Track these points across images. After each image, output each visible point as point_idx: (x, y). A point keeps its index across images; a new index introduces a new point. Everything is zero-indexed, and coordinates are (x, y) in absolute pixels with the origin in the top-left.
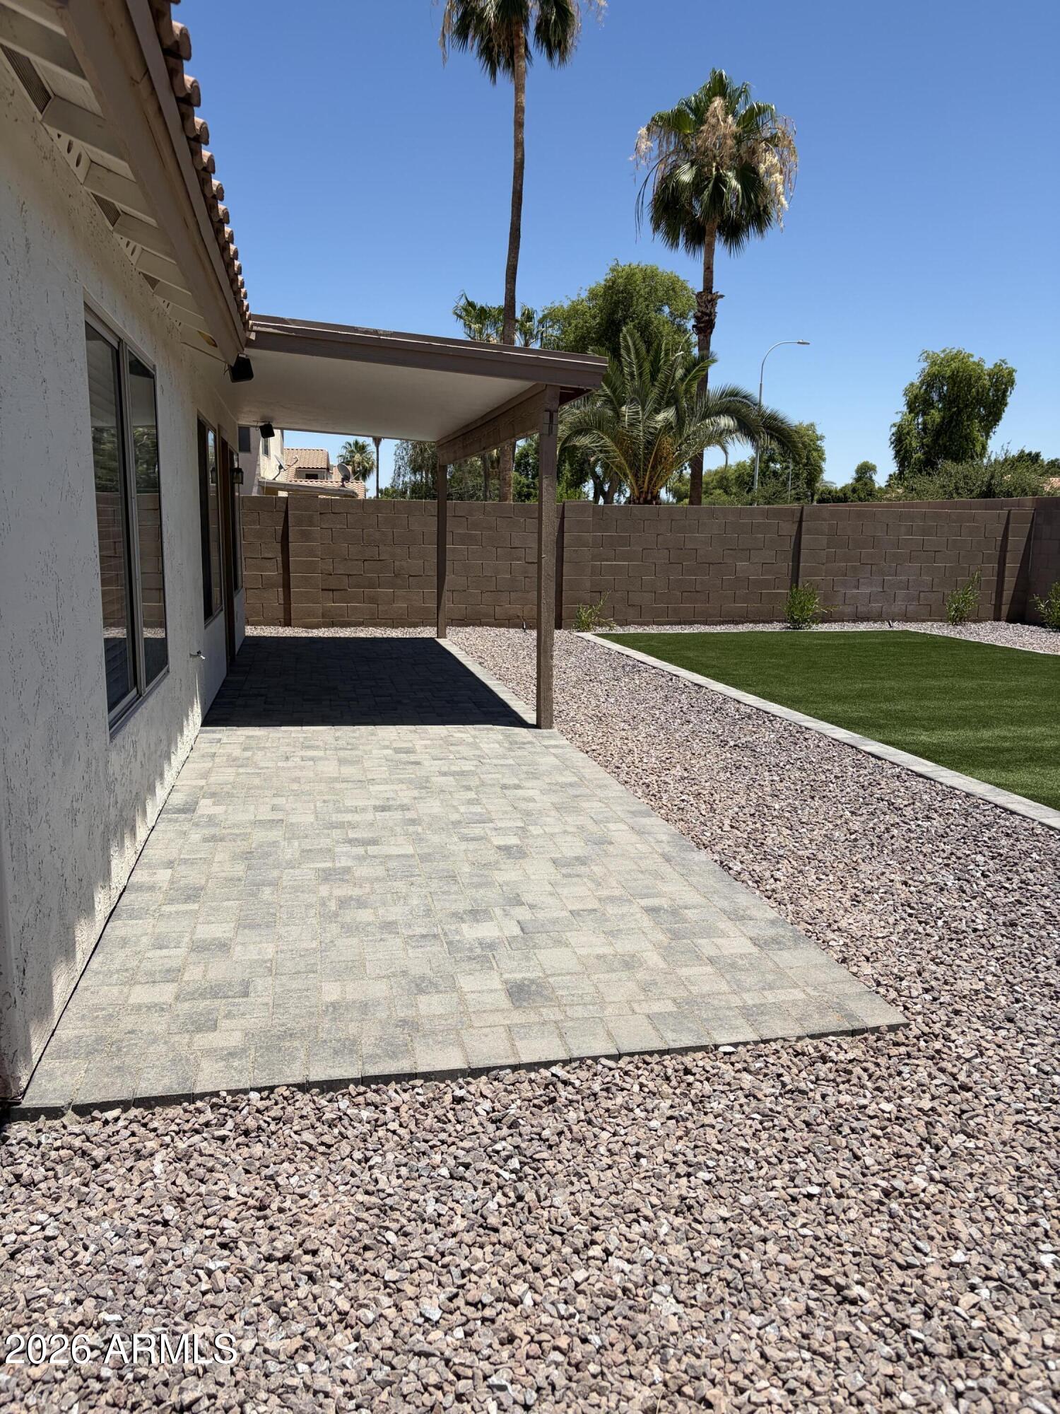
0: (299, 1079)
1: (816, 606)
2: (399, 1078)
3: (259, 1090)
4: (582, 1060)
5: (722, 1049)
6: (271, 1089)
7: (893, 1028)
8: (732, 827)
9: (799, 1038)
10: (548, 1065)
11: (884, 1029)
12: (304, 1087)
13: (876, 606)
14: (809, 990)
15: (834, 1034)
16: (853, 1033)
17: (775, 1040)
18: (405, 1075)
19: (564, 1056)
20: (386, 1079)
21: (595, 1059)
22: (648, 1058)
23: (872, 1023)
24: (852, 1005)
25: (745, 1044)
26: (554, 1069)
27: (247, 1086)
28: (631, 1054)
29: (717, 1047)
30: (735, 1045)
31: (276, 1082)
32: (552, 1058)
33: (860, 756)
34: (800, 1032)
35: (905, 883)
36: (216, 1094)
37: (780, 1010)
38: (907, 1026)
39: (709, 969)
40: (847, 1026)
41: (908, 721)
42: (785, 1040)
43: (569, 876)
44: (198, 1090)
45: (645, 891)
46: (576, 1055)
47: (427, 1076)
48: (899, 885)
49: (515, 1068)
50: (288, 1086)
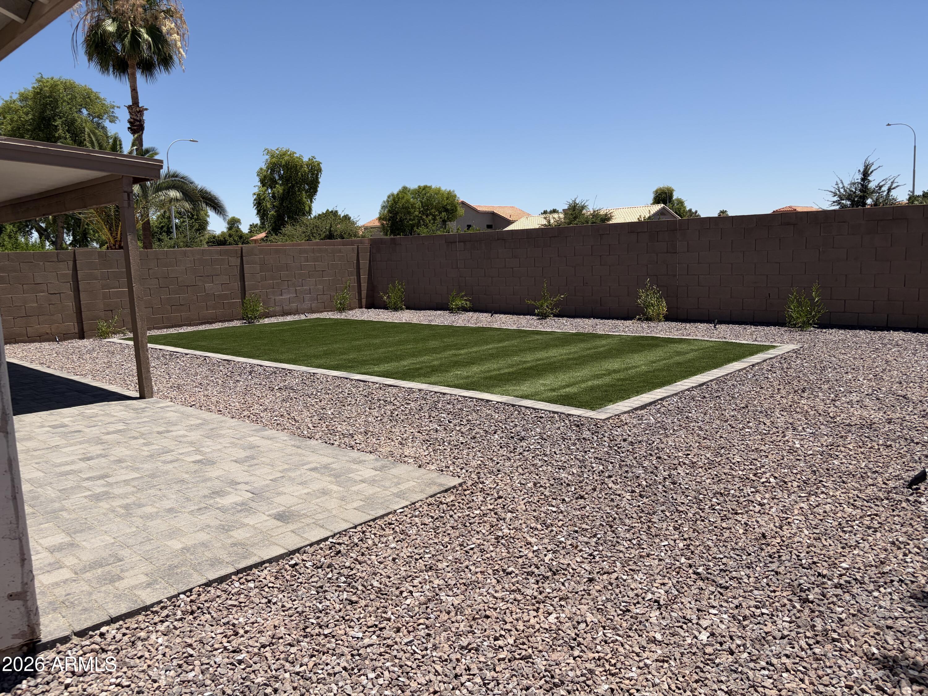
0: (204, 581)
1: (261, 309)
2: (256, 566)
3: (184, 593)
4: (340, 533)
5: (398, 511)
6: (191, 590)
7: (460, 485)
8: (314, 427)
9: (427, 498)
10: (326, 539)
11: (457, 486)
12: (209, 584)
13: (294, 305)
14: (416, 480)
15: (439, 493)
16: (446, 491)
17: (417, 502)
18: (259, 563)
19: (332, 534)
20: (250, 568)
21: (345, 531)
22: (371, 523)
23: (452, 485)
24: (438, 481)
25: (407, 507)
26: (330, 540)
27: (176, 593)
28: (361, 524)
29: (395, 511)
30: (403, 508)
31: (192, 586)
32: (326, 536)
33: (354, 382)
34: (426, 496)
35: (419, 432)
36: (161, 602)
37: (412, 490)
38: (465, 482)
39: (364, 485)
40: (442, 489)
41: (364, 363)
42: (421, 501)
43: (251, 465)
44: (148, 603)
45: (302, 463)
46: (336, 531)
47: (270, 561)
48: (416, 434)
49: (311, 545)
50: (199, 586)
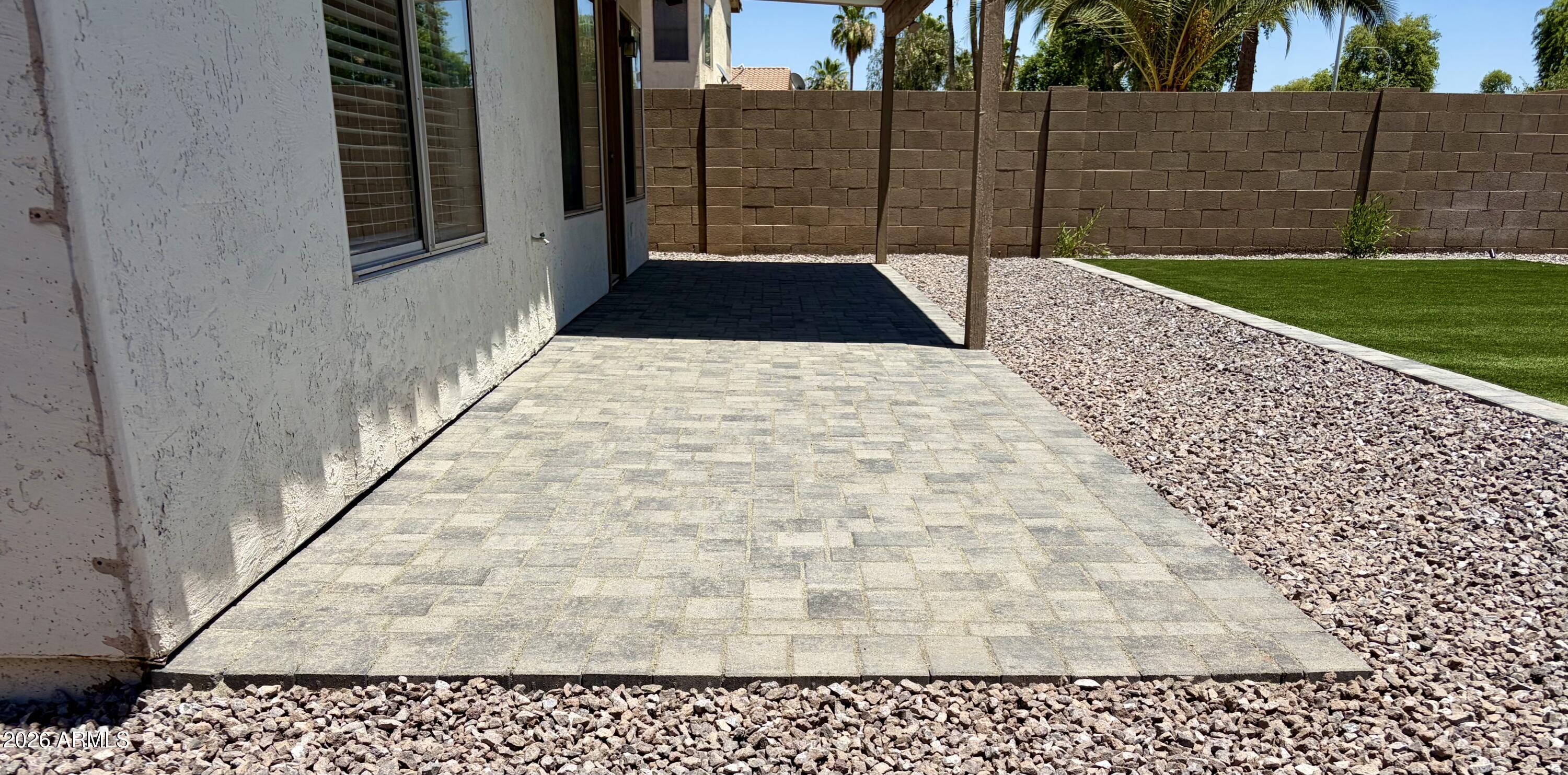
0: (501, 671)
1: (1387, 229)
2: (630, 680)
3: (449, 679)
4: (876, 680)
5: (1079, 683)
6: (465, 680)
7: (1345, 677)
8: (1190, 452)
9: (1199, 679)
10: (828, 681)
11: (1329, 677)
12: (506, 682)
13: (1474, 231)
14: (1232, 625)
15: (1252, 677)
16: (1282, 678)
17: (1162, 678)
18: (638, 677)
19: (853, 672)
20: (613, 681)
21: (896, 680)
22: (968, 684)
23: (1313, 667)
24: (1289, 646)
25: (1114, 679)
26: (835, 687)
27: (434, 674)
28: (948, 679)
29: (1072, 679)
30: (1101, 679)
31: (471, 672)
32: (836, 673)
33: (1398, 380)
34: (1201, 670)
35: (1422, 519)
36: (395, 679)
37: (1182, 646)
38: (1368, 675)
39: (1095, 595)
40: (1275, 668)
42: (1176, 678)
43: (942, 492)
44: (372, 673)
45: (1039, 511)
46: (870, 672)
47: (667, 682)
48: (1411, 521)
49: (784, 681)
50: (486, 677)
